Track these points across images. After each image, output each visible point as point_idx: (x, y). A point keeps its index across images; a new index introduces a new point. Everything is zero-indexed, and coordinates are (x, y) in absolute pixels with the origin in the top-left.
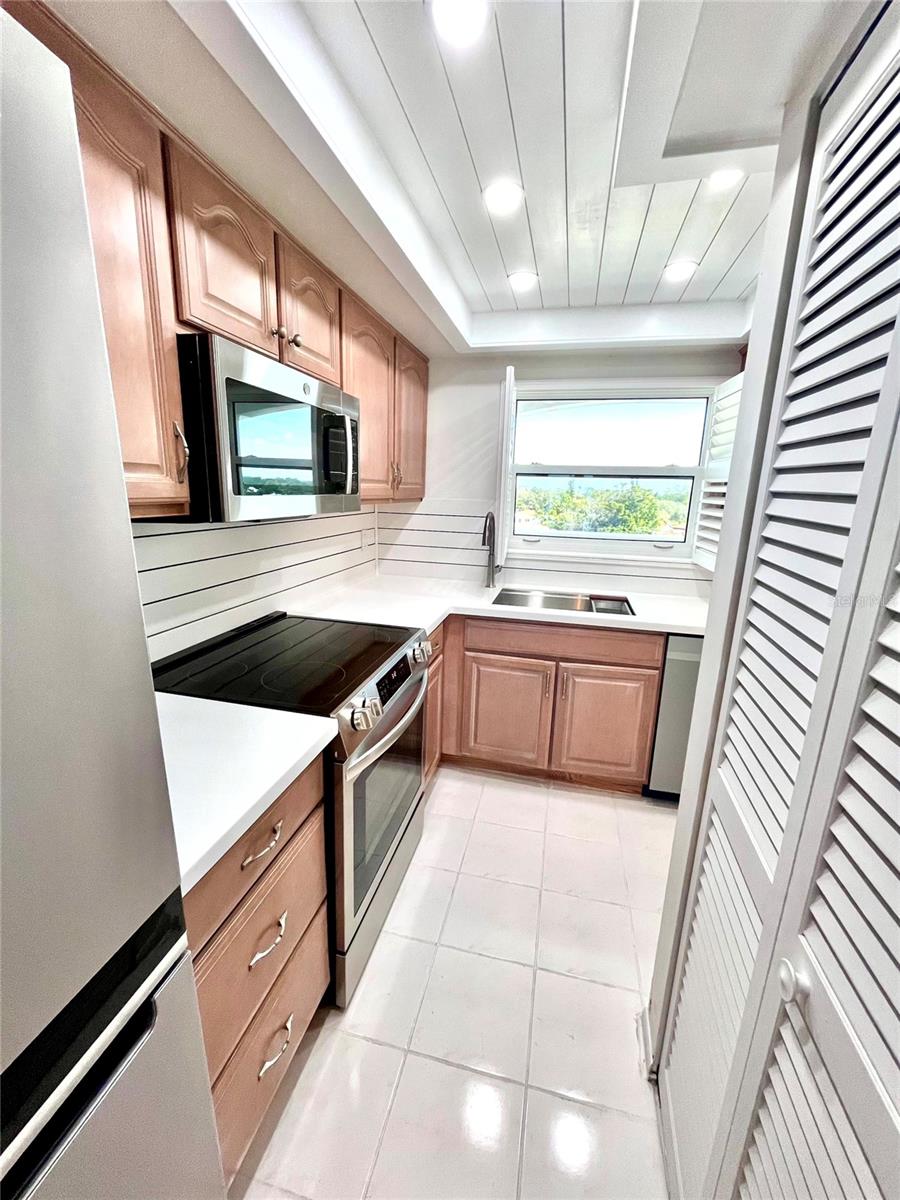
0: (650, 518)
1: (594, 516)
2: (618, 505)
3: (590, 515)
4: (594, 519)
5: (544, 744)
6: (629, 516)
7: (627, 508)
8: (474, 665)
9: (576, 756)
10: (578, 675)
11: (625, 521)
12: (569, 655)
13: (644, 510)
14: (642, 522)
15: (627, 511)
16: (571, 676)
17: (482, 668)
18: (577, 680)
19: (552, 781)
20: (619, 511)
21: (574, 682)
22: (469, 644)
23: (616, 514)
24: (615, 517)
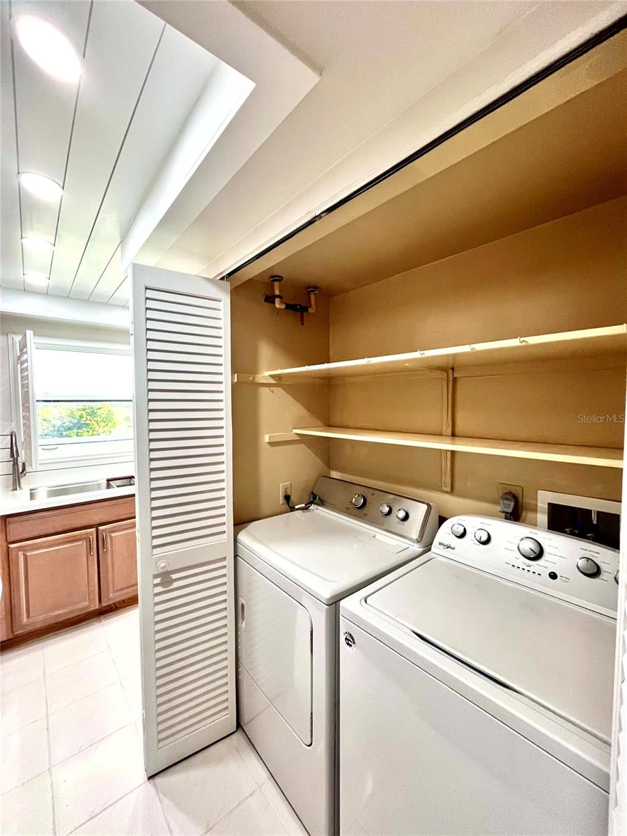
0: (108, 420)
1: (58, 423)
2: (80, 413)
3: (53, 422)
4: (59, 425)
5: (94, 591)
6: (90, 420)
7: (88, 414)
8: (21, 554)
9: (120, 588)
10: (113, 532)
11: (87, 425)
12: (105, 520)
13: (103, 416)
14: (102, 424)
15: (89, 418)
16: (108, 534)
17: (28, 554)
18: (113, 535)
19: (102, 617)
20: (81, 417)
21: (111, 537)
22: (11, 538)
23: (79, 420)
24: (79, 422)
